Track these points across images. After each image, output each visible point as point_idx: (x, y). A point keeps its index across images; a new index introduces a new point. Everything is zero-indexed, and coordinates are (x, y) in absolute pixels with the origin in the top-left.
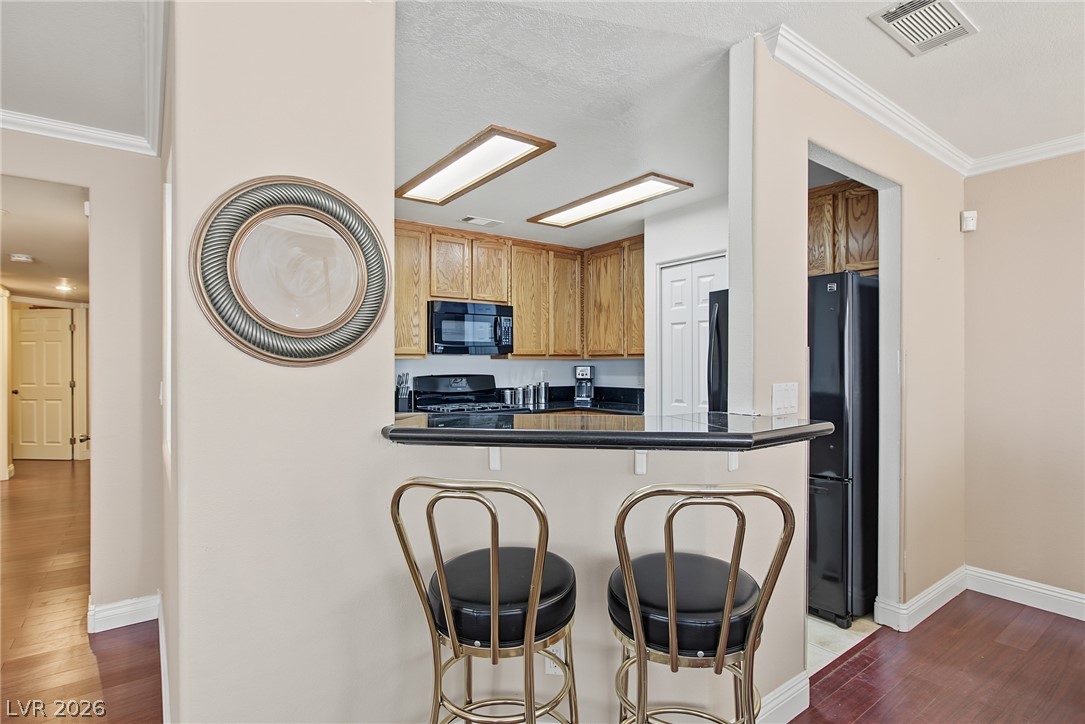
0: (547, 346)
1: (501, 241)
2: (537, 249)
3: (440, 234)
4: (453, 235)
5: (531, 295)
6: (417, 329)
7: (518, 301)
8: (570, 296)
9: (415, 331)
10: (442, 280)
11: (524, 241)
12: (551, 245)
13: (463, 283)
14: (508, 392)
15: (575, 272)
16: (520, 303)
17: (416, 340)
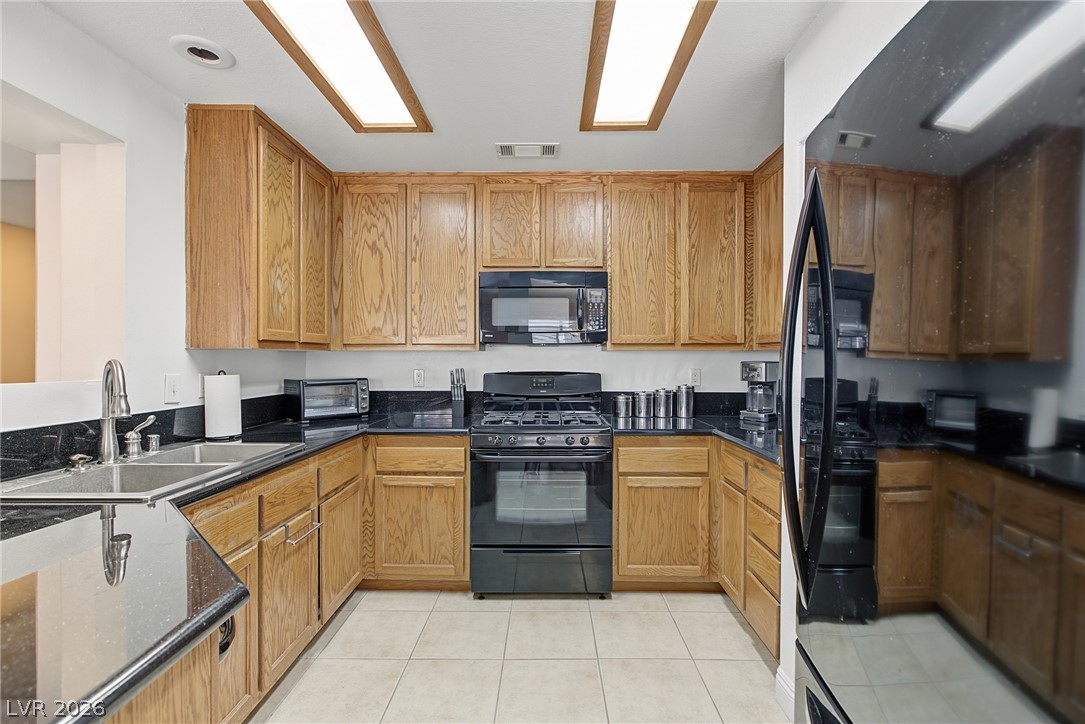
0: (675, 330)
1: (596, 179)
2: (656, 183)
3: (498, 182)
4: (517, 182)
5: (646, 253)
6: (463, 311)
7: (622, 264)
8: (723, 250)
9: (461, 315)
10: (498, 242)
11: (634, 174)
12: (684, 173)
13: (530, 245)
14: (621, 399)
15: (732, 211)
16: (627, 267)
17: (462, 326)
